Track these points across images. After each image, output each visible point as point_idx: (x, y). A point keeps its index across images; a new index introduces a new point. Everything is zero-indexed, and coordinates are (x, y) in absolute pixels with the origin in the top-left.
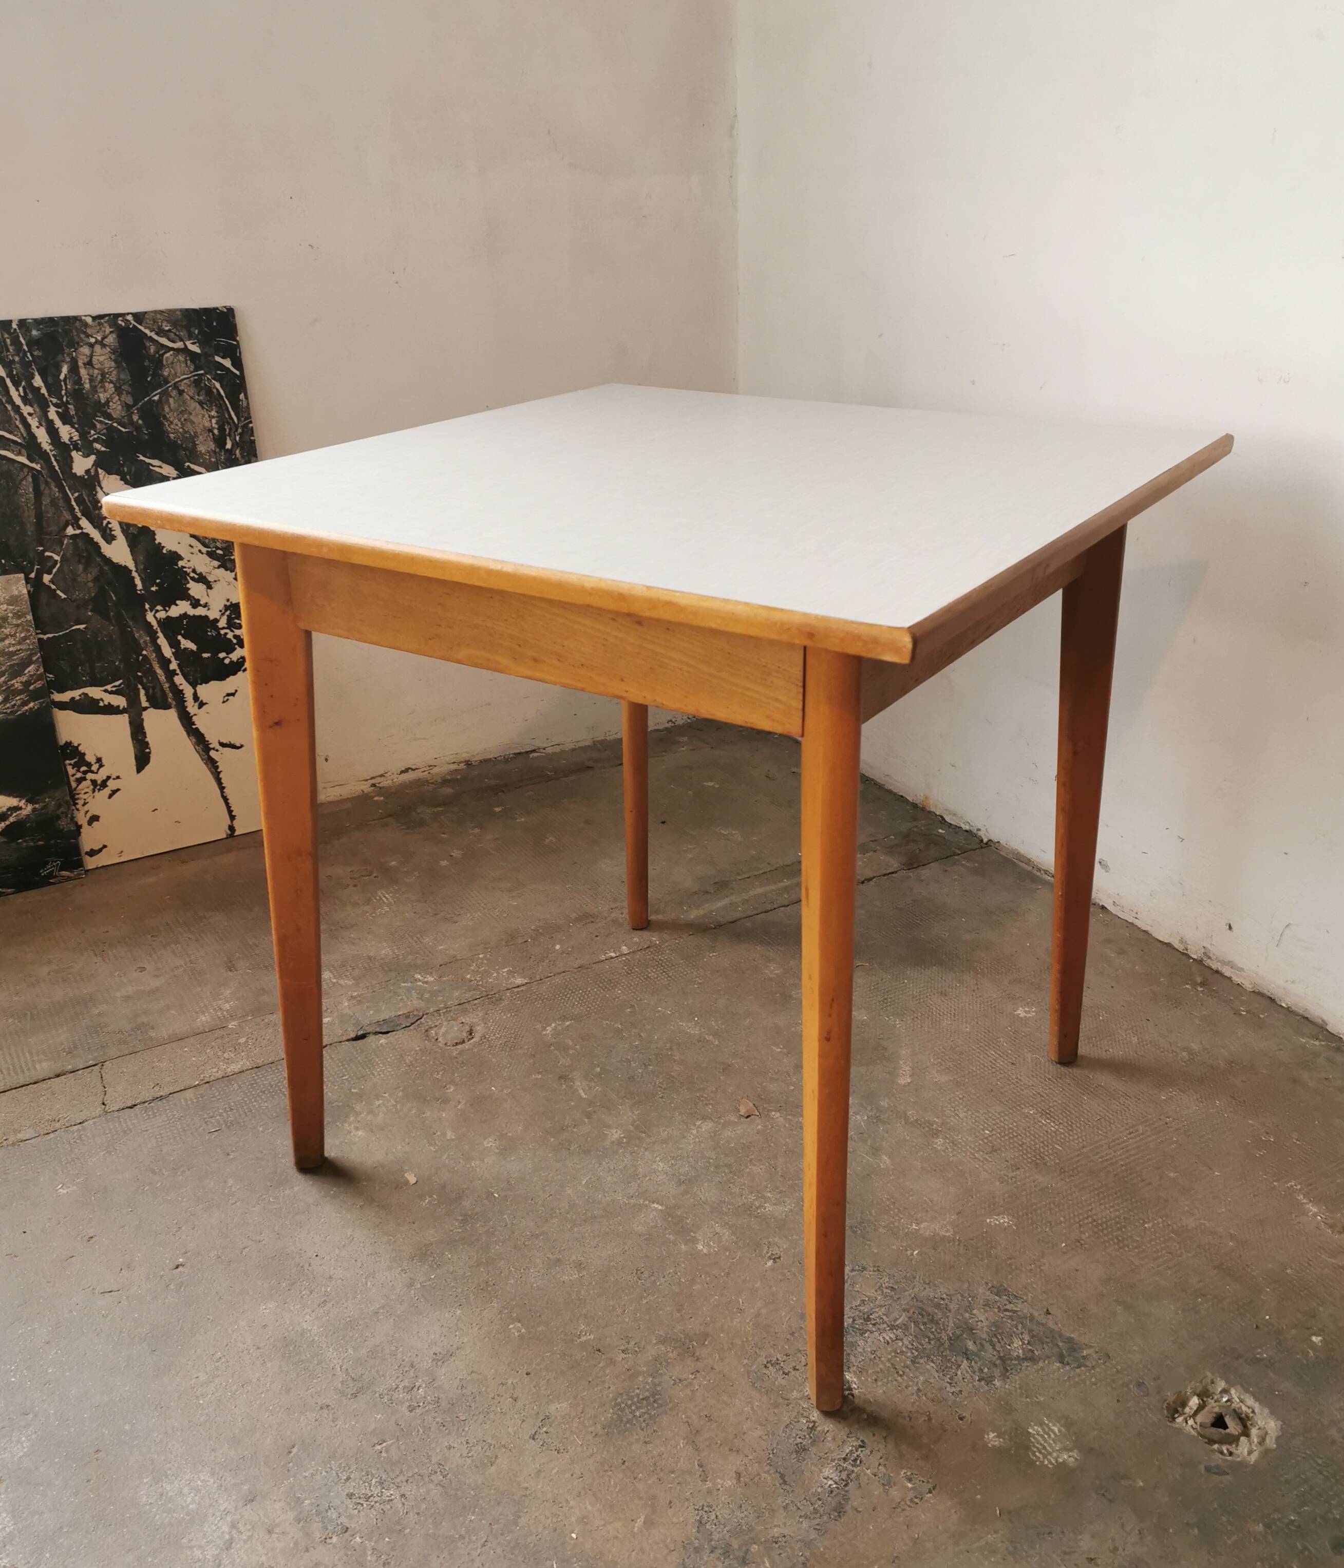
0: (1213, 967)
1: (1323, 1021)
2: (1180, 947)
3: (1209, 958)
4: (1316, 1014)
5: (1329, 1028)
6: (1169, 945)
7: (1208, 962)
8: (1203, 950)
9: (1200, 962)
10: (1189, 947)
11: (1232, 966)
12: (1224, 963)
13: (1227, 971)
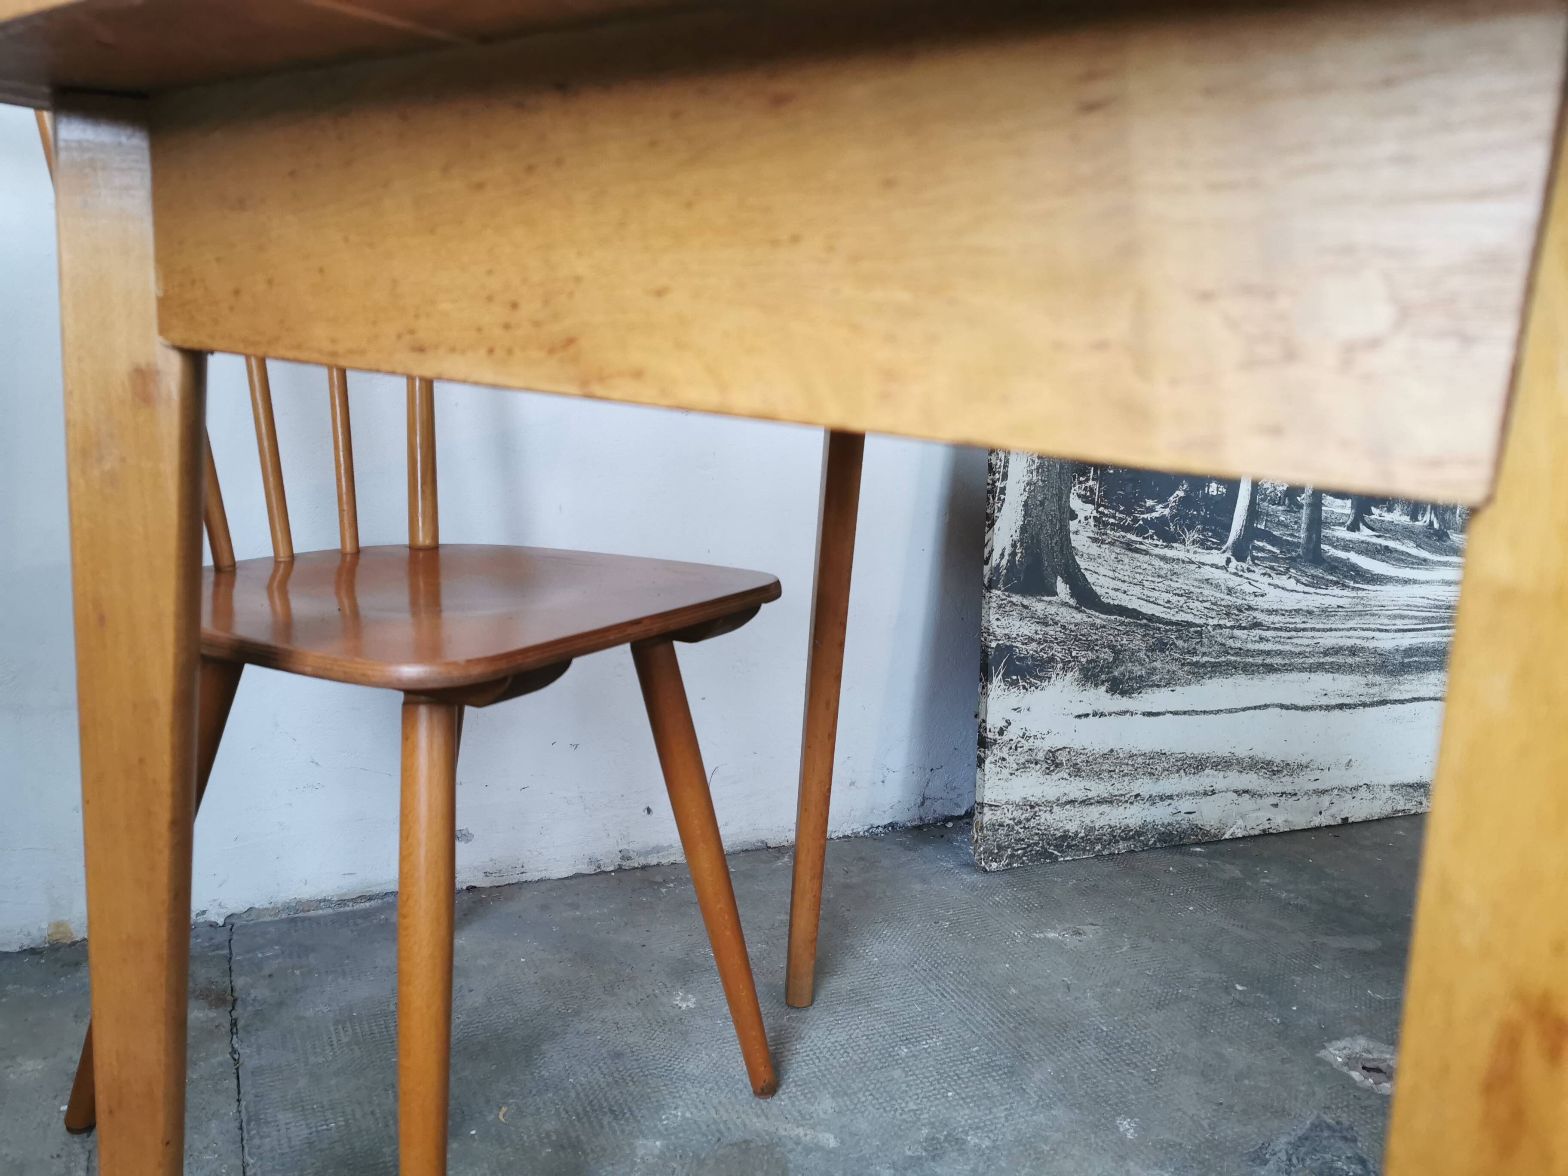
0: (636, 865)
1: (762, 842)
2: (591, 870)
3: (629, 859)
4: (754, 840)
5: (771, 844)
6: (577, 876)
7: (627, 864)
8: (620, 855)
9: (620, 869)
10: (601, 863)
11: (657, 850)
12: (647, 853)
13: (653, 860)
